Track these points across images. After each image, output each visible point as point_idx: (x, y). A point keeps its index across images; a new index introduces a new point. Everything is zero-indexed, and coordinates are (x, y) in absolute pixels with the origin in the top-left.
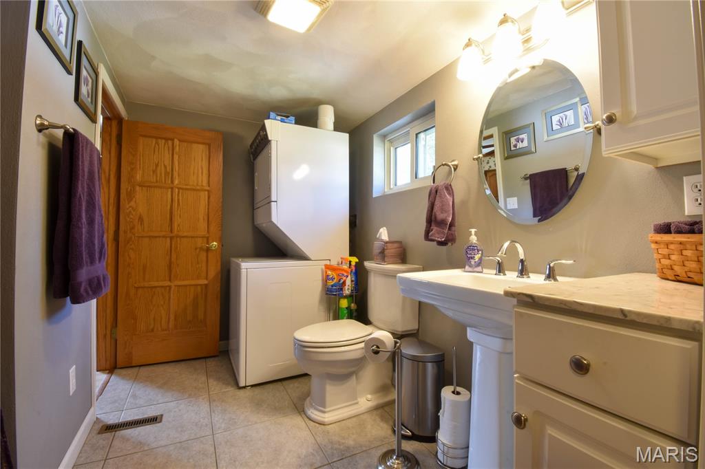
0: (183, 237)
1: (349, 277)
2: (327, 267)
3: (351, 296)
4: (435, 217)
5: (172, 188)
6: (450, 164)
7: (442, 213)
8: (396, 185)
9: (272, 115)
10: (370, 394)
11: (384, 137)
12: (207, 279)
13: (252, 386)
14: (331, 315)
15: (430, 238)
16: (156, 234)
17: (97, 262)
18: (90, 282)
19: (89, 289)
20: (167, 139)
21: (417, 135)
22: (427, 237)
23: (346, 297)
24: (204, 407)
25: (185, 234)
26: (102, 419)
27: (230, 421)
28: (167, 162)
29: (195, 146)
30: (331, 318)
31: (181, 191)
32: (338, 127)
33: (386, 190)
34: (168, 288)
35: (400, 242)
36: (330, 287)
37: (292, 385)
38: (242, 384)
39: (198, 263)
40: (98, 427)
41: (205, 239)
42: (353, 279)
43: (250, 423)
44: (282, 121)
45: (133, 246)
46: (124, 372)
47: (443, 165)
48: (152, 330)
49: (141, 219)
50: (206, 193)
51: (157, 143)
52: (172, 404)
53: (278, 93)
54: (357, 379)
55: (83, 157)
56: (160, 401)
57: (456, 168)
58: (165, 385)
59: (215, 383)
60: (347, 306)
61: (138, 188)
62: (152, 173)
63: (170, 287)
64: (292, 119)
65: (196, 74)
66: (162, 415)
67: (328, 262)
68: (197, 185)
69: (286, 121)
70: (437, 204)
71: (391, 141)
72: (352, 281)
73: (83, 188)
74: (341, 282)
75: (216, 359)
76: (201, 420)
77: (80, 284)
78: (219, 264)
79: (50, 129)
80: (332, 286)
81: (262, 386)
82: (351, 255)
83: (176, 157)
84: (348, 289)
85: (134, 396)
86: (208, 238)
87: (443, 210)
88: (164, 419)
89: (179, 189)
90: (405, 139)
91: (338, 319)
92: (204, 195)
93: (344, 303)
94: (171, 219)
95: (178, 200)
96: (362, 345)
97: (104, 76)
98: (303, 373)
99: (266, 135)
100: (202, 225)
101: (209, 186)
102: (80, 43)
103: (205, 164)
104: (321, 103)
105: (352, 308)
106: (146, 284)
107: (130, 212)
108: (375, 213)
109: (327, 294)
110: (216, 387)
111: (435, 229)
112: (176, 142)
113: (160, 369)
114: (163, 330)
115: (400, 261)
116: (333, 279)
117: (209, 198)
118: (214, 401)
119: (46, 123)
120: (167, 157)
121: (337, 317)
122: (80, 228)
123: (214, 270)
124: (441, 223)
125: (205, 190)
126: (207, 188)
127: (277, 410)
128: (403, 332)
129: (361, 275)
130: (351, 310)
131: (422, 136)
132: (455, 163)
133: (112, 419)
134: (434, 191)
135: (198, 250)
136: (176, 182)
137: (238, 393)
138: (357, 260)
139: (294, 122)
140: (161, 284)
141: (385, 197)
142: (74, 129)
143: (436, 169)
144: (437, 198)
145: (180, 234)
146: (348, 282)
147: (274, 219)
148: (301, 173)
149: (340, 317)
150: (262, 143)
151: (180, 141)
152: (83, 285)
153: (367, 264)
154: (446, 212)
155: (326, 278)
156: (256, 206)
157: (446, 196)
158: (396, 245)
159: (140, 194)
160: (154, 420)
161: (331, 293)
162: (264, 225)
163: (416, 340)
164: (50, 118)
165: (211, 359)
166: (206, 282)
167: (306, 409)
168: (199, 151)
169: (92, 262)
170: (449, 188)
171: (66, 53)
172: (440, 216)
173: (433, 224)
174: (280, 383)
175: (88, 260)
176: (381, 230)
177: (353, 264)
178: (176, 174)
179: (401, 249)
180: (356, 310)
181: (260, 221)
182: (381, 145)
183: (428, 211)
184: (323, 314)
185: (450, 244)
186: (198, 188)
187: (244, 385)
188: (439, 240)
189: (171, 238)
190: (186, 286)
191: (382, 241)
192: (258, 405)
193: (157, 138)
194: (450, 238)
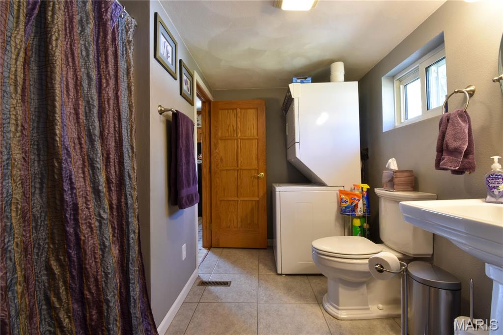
0: (244, 170)
1: (361, 200)
2: (341, 192)
3: (364, 217)
4: (447, 146)
5: (237, 139)
6: (464, 90)
7: (455, 141)
8: (406, 119)
9: (294, 79)
10: (382, 304)
11: (393, 77)
12: (258, 197)
13: (287, 275)
14: (346, 231)
15: (441, 167)
16: (229, 168)
17: (192, 185)
18: (188, 197)
19: (187, 201)
20: (233, 109)
21: (427, 69)
22: (438, 166)
23: (359, 217)
24: (255, 282)
25: (245, 168)
26: (201, 277)
27: (269, 296)
28: (234, 124)
29: (249, 111)
30: (346, 233)
31: (242, 141)
32: (348, 78)
33: (396, 125)
34: (237, 202)
35: (410, 171)
36: (344, 208)
37: (315, 281)
38: (279, 272)
39: (253, 186)
40: (198, 281)
41: (256, 171)
42: (365, 203)
43: (282, 302)
44: (302, 82)
45: (218, 176)
46: (216, 250)
47: (455, 92)
48: (229, 227)
49: (222, 159)
50: (256, 140)
51: (228, 112)
52: (237, 276)
53: (299, 62)
54: (368, 288)
55: (182, 125)
56: (231, 273)
57: (471, 94)
58: (234, 263)
59: (263, 267)
60: (360, 225)
61: (219, 141)
62: (226, 131)
63: (238, 201)
64: (309, 79)
65: (244, 64)
66: (231, 282)
67: (342, 188)
68: (251, 136)
69: (304, 82)
70: (449, 132)
71: (400, 80)
72: (364, 204)
73: (182, 143)
74: (353, 205)
75: (265, 251)
76: (252, 291)
77: (183, 198)
78: (265, 188)
79: (165, 112)
80: (346, 207)
81: (293, 276)
82: (363, 182)
83: (239, 119)
84: (360, 211)
85: (218, 266)
86: (258, 170)
87: (455, 139)
88: (231, 285)
89: (241, 139)
90: (414, 76)
91: (352, 235)
92: (255, 142)
93: (357, 223)
94: (237, 159)
95: (241, 146)
96: (367, 261)
97: (197, 77)
98: (320, 273)
99: (291, 95)
100: (255, 162)
101: (258, 136)
102: (181, 61)
103: (255, 122)
104: (333, 61)
105: (365, 227)
106: (225, 199)
107: (216, 156)
108: (385, 145)
109: (341, 214)
110: (264, 270)
111: (446, 158)
112: (239, 110)
113: (234, 251)
114: (235, 228)
115: (412, 189)
116: (346, 202)
117: (258, 143)
118: (261, 279)
119: (163, 109)
120: (234, 119)
121: (351, 233)
122: (182, 166)
123: (262, 191)
124: (455, 152)
125: (256, 139)
126: (257, 137)
127: (302, 297)
128: (415, 255)
129: (372, 200)
130: (364, 229)
131: (433, 69)
132: (472, 88)
133: (206, 278)
134: (445, 120)
135: (252, 178)
136: (239, 135)
137: (276, 278)
138: (369, 187)
139: (310, 81)
140: (233, 199)
141: (395, 131)
142: (176, 110)
143: (448, 97)
144: (449, 126)
145: (242, 168)
146: (360, 204)
147: (298, 155)
148: (323, 119)
149: (354, 234)
150: (289, 101)
151: (240, 109)
152: (184, 198)
153: (378, 191)
154: (460, 139)
155: (341, 201)
156: (288, 147)
157: (459, 123)
158: (405, 174)
159: (221, 145)
160: (226, 284)
161: (345, 213)
162: (293, 160)
163: (431, 265)
164: (166, 106)
165: (263, 250)
166: (258, 199)
167: (324, 302)
168: (251, 113)
169: (189, 185)
170: (464, 115)
171: (172, 68)
172: (453, 144)
173: (444, 153)
174: (306, 277)
175: (187, 185)
176: (390, 161)
177: (365, 190)
178: (239, 130)
179: (412, 178)
180: (369, 230)
181: (290, 158)
182: (390, 85)
183: (439, 139)
184: (339, 229)
185: (467, 173)
186: (252, 138)
187: (281, 273)
188: (452, 168)
189: (238, 170)
190: (246, 201)
191: (391, 170)
192: (289, 289)
193: (228, 109)
194: (467, 166)
